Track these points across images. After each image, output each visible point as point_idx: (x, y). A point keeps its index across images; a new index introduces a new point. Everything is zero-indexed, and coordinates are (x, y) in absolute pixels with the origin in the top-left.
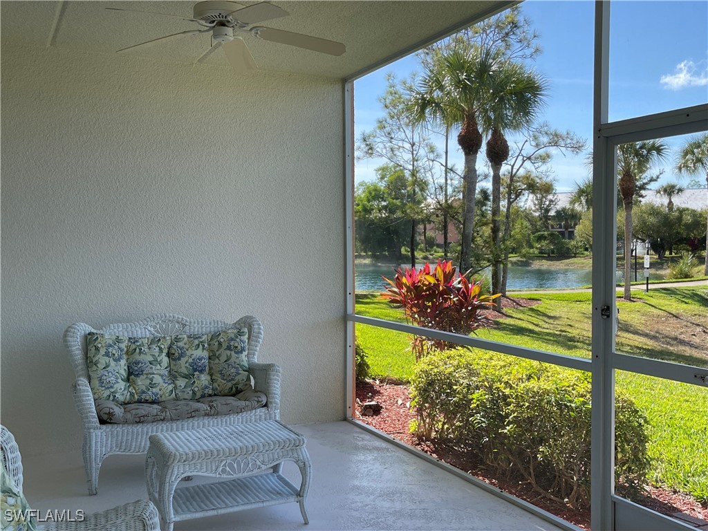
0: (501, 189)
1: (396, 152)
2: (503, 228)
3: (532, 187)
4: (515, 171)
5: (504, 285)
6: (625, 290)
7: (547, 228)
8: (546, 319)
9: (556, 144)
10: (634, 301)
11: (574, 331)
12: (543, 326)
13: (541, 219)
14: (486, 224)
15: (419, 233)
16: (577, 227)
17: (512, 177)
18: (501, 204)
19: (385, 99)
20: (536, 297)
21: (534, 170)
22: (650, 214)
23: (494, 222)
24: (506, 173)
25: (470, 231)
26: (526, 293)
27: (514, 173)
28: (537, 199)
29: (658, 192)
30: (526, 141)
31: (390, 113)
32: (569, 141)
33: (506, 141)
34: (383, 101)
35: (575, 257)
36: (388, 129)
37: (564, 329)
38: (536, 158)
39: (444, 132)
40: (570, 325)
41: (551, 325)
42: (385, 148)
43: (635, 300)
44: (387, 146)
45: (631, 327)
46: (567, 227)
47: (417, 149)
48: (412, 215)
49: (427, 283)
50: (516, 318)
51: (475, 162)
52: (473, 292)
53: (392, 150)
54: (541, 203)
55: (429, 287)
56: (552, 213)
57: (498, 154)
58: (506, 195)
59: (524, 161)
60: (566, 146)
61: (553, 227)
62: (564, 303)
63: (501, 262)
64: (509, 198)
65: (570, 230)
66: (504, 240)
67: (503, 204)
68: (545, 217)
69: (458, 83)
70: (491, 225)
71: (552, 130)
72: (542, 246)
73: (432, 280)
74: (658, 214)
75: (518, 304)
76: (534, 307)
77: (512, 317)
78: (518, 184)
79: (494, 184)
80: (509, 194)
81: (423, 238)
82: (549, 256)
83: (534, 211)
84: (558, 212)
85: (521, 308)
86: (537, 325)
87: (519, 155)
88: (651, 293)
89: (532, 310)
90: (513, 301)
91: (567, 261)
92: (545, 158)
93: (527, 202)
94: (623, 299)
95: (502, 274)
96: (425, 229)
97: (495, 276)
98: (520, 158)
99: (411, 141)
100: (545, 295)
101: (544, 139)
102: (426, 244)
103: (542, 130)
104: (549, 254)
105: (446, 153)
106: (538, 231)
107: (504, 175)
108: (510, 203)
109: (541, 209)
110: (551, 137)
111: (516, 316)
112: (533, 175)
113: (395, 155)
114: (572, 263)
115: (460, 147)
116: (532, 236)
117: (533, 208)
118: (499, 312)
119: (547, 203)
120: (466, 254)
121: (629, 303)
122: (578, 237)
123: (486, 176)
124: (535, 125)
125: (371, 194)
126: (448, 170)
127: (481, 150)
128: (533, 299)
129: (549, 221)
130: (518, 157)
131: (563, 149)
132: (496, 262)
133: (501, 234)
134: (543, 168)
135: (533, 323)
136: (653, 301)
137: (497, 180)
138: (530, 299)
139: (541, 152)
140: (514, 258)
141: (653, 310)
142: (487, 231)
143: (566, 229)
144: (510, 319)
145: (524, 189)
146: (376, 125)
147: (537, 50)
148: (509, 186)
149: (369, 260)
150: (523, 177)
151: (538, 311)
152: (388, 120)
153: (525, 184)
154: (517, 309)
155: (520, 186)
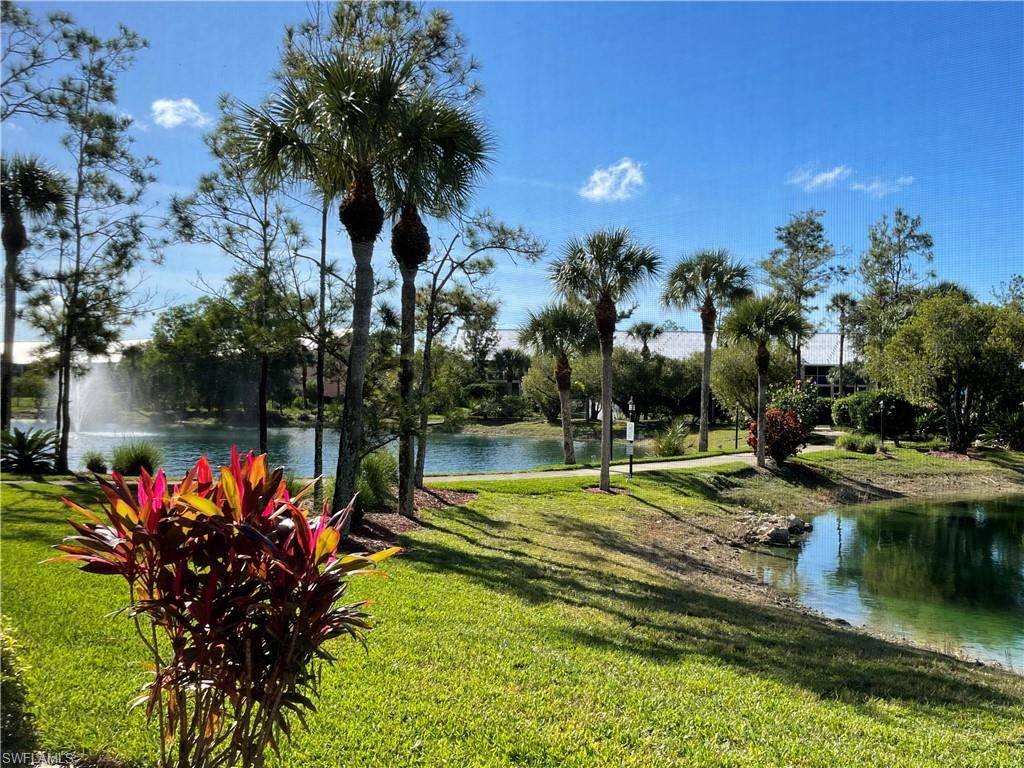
0: (417, 312)
1: (237, 237)
2: (419, 375)
3: (465, 308)
4: (438, 283)
5: (420, 467)
6: (602, 475)
7: (483, 378)
8: (485, 527)
9: (502, 246)
10: (615, 493)
11: (533, 552)
12: (484, 542)
13: (475, 365)
14: (390, 366)
15: (296, 379)
16: (525, 379)
17: (435, 292)
18: (415, 335)
19: (214, 139)
20: (469, 487)
21: (468, 284)
22: (621, 363)
23: (404, 363)
24: (425, 287)
25: (361, 378)
26: (453, 481)
27: (437, 287)
28: (469, 337)
29: (630, 333)
30: (458, 236)
31: (224, 167)
32: (522, 242)
33: (425, 229)
34: (211, 141)
35: (521, 420)
36: (219, 192)
37: (516, 548)
38: (472, 266)
39: (320, 205)
40: (526, 540)
41: (496, 540)
42: (216, 227)
43: (615, 490)
44: (220, 224)
45: (616, 537)
46: (510, 377)
47: (274, 233)
48: (258, 346)
49: (192, 517)
50: (439, 529)
51: (371, 255)
52: (319, 545)
53: (229, 231)
54: (475, 340)
56: (490, 357)
57: (412, 249)
58: (426, 323)
59: (453, 269)
60: (517, 249)
61: (491, 376)
62: (513, 498)
63: (415, 433)
64: (430, 328)
65: (514, 381)
66: (420, 395)
67: (419, 339)
68: (480, 362)
69: (339, 108)
70: (400, 370)
71: (497, 223)
72: (483, 407)
73: (207, 507)
74: (631, 362)
75: (441, 500)
76: (466, 505)
77: (431, 527)
78: (444, 305)
79: (404, 300)
80: (430, 319)
81: (301, 388)
82: (486, 418)
83: (466, 354)
84: (498, 356)
85: (447, 508)
86: (472, 542)
87: (445, 259)
88: (636, 480)
89: (464, 510)
90: (434, 495)
91: (511, 426)
92: (484, 267)
93: (455, 337)
94: (598, 490)
95: (416, 450)
96: (305, 374)
97: (405, 454)
98: (448, 263)
99: (263, 219)
100: (484, 483)
101: (485, 236)
102: (305, 398)
103: (482, 221)
104: (485, 416)
105: (324, 241)
106: (471, 382)
107: (422, 289)
108: (430, 335)
109: (475, 350)
110: (496, 234)
111: (438, 525)
112: (468, 292)
113: (234, 241)
114: (517, 430)
115: (344, 227)
116: (462, 389)
117: (465, 349)
118: (411, 517)
119: (484, 342)
120: (353, 418)
121: (608, 497)
122: (525, 393)
123: (391, 285)
124: (471, 212)
126: (326, 270)
128: (466, 491)
129: (486, 369)
130: (443, 261)
131: (514, 254)
132: (406, 433)
133: (415, 385)
134: (483, 282)
135: (466, 538)
136: (642, 493)
137: (409, 292)
138: (461, 491)
139: (480, 256)
140: (435, 419)
141: (642, 507)
142: (391, 379)
143: (510, 381)
144: (426, 531)
145: (454, 314)
146: (198, 183)
147: (475, 90)
148: (430, 308)
150: (452, 295)
151: (474, 512)
152: (220, 177)
153: (454, 306)
154: (439, 509)
155: (446, 308)
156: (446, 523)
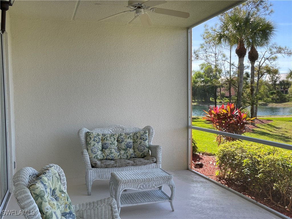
0: (255, 72)
2: (255, 89)
3: (269, 71)
4: (261, 64)
7: (275, 89)
8: (275, 129)
9: (280, 52)
11: (288, 134)
12: (274, 132)
14: (248, 88)
15: (218, 92)
16: (289, 88)
17: (260, 67)
21: (270, 64)
23: (252, 86)
24: (257, 65)
25: (241, 90)
26: (266, 118)
28: (271, 77)
30: (266, 51)
31: (206, 41)
32: (286, 51)
33: (257, 52)
34: (203, 36)
35: (288, 102)
36: (205, 48)
37: (283, 133)
38: (271, 59)
39: (229, 48)
40: (286, 132)
41: (278, 132)
42: (204, 56)
44: (204, 55)
46: (284, 88)
47: (218, 56)
48: (215, 84)
49: (223, 113)
50: (261, 128)
51: (243, 61)
52: (243, 117)
53: (207, 57)
54: (272, 78)
55: (224, 114)
56: (278, 83)
57: (254, 57)
58: (257, 75)
59: (265, 60)
60: (284, 53)
61: (278, 89)
62: (283, 122)
63: (255, 104)
65: (286, 90)
66: (256, 94)
67: (256, 79)
68: (274, 84)
69: (235, 27)
70: (250, 88)
71: (278, 46)
72: (273, 97)
73: (225, 112)
75: (262, 122)
76: (269, 123)
77: (259, 128)
78: (262, 70)
79: (251, 70)
80: (258, 74)
81: (219, 94)
82: (276, 101)
83: (269, 82)
84: (280, 82)
85: (264, 124)
86: (271, 131)
87: (263, 57)
89: (269, 125)
90: (260, 121)
91: (285, 103)
92: (275, 59)
93: (267, 78)
95: (255, 109)
96: (220, 90)
97: (252, 110)
98: (263, 59)
99: (215, 53)
100: (274, 118)
101: (275, 50)
102: (221, 97)
103: (274, 46)
105: (230, 57)
106: (271, 90)
108: (259, 78)
109: (273, 81)
110: (278, 49)
112: (269, 66)
113: (208, 59)
114: (287, 105)
115: (237, 55)
116: (268, 93)
117: (269, 81)
118: (254, 125)
119: (275, 78)
120: (239, 100)
122: (290, 93)
123: (248, 67)
124: (270, 44)
125: (197, 75)
126: (231, 64)
127: (246, 55)
128: (269, 120)
129: (276, 86)
132: (252, 104)
133: (254, 92)
134: (274, 63)
135: (269, 130)
137: (253, 68)
138: (268, 120)
139: (273, 56)
140: (260, 102)
142: (248, 90)
143: (284, 90)
145: (265, 72)
146: (200, 46)
147: (272, 11)
148: (258, 71)
149: (196, 103)
150: (265, 67)
151: (271, 125)
152: (205, 44)
153: (266, 70)
154: (262, 124)
155: (263, 71)
156: (263, 127)
